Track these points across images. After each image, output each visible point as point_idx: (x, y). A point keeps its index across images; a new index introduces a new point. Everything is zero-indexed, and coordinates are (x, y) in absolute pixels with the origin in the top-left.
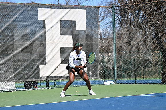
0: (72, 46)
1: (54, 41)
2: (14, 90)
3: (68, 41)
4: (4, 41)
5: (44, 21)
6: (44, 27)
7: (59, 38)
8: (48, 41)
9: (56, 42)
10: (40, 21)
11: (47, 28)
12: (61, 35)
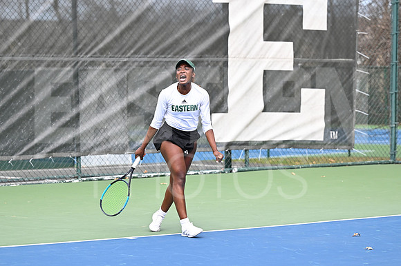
0: (292, 69)
1: (247, 54)
2: (149, 175)
3: (282, 56)
4: (129, 55)
5: (226, 5)
6: (226, 20)
7: (262, 49)
8: (233, 56)
9: (253, 58)
10: (217, 6)
11: (233, 22)
12: (266, 39)
